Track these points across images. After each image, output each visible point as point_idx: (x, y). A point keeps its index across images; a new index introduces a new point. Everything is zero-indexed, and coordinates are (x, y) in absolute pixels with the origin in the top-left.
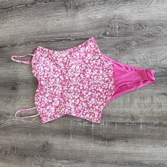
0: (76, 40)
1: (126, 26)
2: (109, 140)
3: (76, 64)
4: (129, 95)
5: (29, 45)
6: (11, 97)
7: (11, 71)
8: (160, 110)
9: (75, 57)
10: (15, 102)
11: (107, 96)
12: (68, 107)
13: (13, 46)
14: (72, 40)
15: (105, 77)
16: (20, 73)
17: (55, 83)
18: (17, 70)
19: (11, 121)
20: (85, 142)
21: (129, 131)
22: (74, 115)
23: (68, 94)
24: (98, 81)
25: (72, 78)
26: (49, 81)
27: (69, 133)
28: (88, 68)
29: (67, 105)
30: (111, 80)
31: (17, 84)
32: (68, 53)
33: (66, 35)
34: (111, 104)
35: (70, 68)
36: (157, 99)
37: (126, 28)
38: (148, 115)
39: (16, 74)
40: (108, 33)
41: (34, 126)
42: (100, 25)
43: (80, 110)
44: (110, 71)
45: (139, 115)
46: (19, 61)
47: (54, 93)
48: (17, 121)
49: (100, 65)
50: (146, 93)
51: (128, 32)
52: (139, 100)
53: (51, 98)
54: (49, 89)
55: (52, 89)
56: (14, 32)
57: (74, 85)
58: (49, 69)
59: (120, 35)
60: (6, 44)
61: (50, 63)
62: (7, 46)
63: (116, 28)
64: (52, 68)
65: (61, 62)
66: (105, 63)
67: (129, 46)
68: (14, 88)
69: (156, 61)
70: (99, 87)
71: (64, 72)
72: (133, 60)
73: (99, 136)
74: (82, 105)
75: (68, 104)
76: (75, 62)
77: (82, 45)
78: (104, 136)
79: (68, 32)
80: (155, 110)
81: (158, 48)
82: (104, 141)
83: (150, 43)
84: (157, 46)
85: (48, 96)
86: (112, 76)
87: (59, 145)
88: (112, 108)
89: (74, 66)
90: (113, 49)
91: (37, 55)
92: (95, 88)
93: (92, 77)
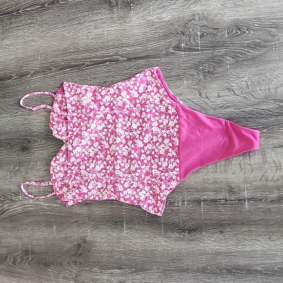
0: (129, 60)
1: (214, 31)
2: (190, 231)
5: (49, 73)
6: (20, 164)
7: (18, 120)
8: (278, 173)
10: (27, 173)
13: (22, 76)
14: (121, 61)
16: (35, 122)
18: (29, 117)
19: (21, 205)
20: (149, 235)
21: (225, 213)
27: (122, 222)
31: (30, 142)
33: (112, 52)
36: (273, 156)
37: (215, 35)
38: (258, 183)
39: (28, 123)
40: (183, 45)
41: (61, 212)
42: (169, 32)
45: (242, 185)
48: (31, 204)
51: (218, 42)
52: (241, 158)
56: (22, 53)
59: (204, 48)
60: (10, 73)
62: (12, 77)
63: (197, 35)
67: (221, 65)
68: (26, 148)
69: (269, 88)
72: (228, 89)
73: (173, 224)
78: (182, 224)
79: (114, 47)
80: (270, 174)
81: (271, 66)
82: (183, 233)
83: (256, 57)
84: (269, 62)
87: (104, 243)
88: (194, 174)
90: (192, 72)
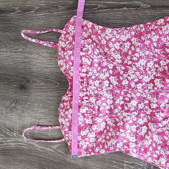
0: (153, 7)
3: (148, 56)
5: (55, 11)
6: (16, 101)
7: (18, 57)
9: (147, 43)
10: (23, 112)
12: (123, 137)
13: (25, 10)
14: (143, 9)
16: (35, 62)
17: (99, 90)
18: (29, 56)
19: (15, 142)
22: (135, 155)
23: (125, 114)
25: (136, 83)
26: (88, 83)
29: (121, 135)
31: (28, 81)
32: (133, 33)
35: (134, 65)
39: (28, 62)
41: (54, 158)
43: (146, 147)
46: (34, 41)
47: (97, 108)
48: (25, 143)
53: (90, 117)
54: (87, 98)
55: (93, 100)
57: (139, 98)
58: (90, 62)
60: (13, 6)
61: (94, 50)
62: (15, 11)
64: (96, 61)
65: (116, 49)
68: (24, 87)
71: (119, 70)
74: (152, 139)
75: (123, 134)
76: (147, 53)
77: (165, 19)
85: (85, 112)
89: (143, 62)
91: (69, 32)
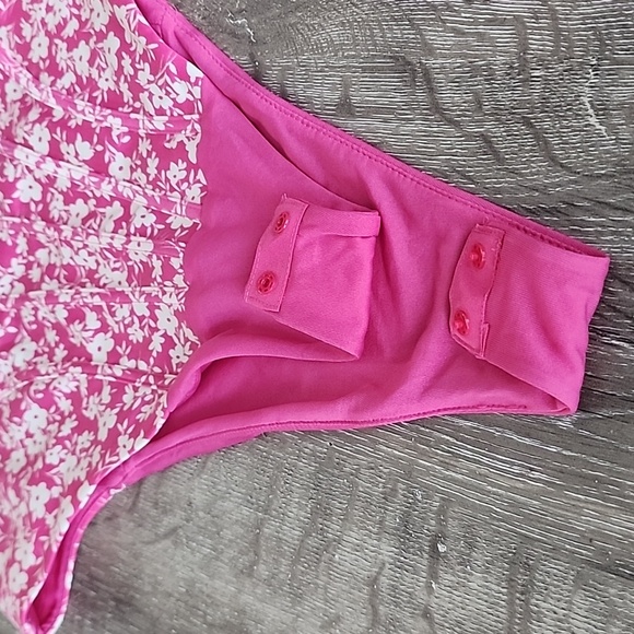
4: (301, 459)
11: (121, 417)
15: (137, 222)
24: (83, 253)
28: (34, 114)
30: (168, 273)
34: (156, 505)
44: (176, 171)
49: (113, 102)
50: (473, 498)
52: (387, 550)
66: (144, 76)
70: (86, 310)
86: (188, 223)
88: (159, 538)
92: (62, 314)
93: (57, 207)
